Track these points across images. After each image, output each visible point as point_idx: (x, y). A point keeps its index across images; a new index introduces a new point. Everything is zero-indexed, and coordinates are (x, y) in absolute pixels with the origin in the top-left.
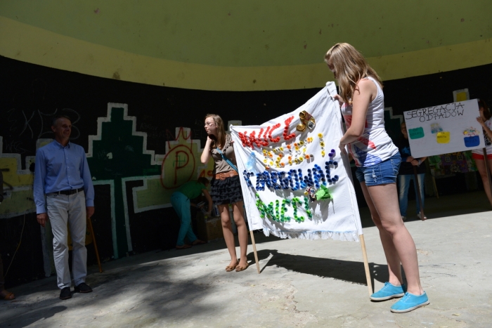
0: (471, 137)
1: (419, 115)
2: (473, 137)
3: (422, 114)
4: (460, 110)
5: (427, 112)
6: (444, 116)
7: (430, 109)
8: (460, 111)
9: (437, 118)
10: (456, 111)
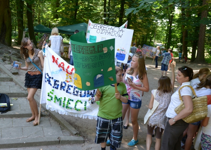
0: (120, 54)
1: (98, 28)
2: (122, 54)
3: (100, 28)
4: (121, 33)
5: (102, 28)
6: (111, 34)
7: (105, 27)
8: (121, 35)
9: (107, 33)
10: (118, 33)
